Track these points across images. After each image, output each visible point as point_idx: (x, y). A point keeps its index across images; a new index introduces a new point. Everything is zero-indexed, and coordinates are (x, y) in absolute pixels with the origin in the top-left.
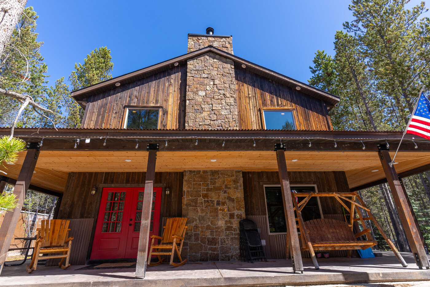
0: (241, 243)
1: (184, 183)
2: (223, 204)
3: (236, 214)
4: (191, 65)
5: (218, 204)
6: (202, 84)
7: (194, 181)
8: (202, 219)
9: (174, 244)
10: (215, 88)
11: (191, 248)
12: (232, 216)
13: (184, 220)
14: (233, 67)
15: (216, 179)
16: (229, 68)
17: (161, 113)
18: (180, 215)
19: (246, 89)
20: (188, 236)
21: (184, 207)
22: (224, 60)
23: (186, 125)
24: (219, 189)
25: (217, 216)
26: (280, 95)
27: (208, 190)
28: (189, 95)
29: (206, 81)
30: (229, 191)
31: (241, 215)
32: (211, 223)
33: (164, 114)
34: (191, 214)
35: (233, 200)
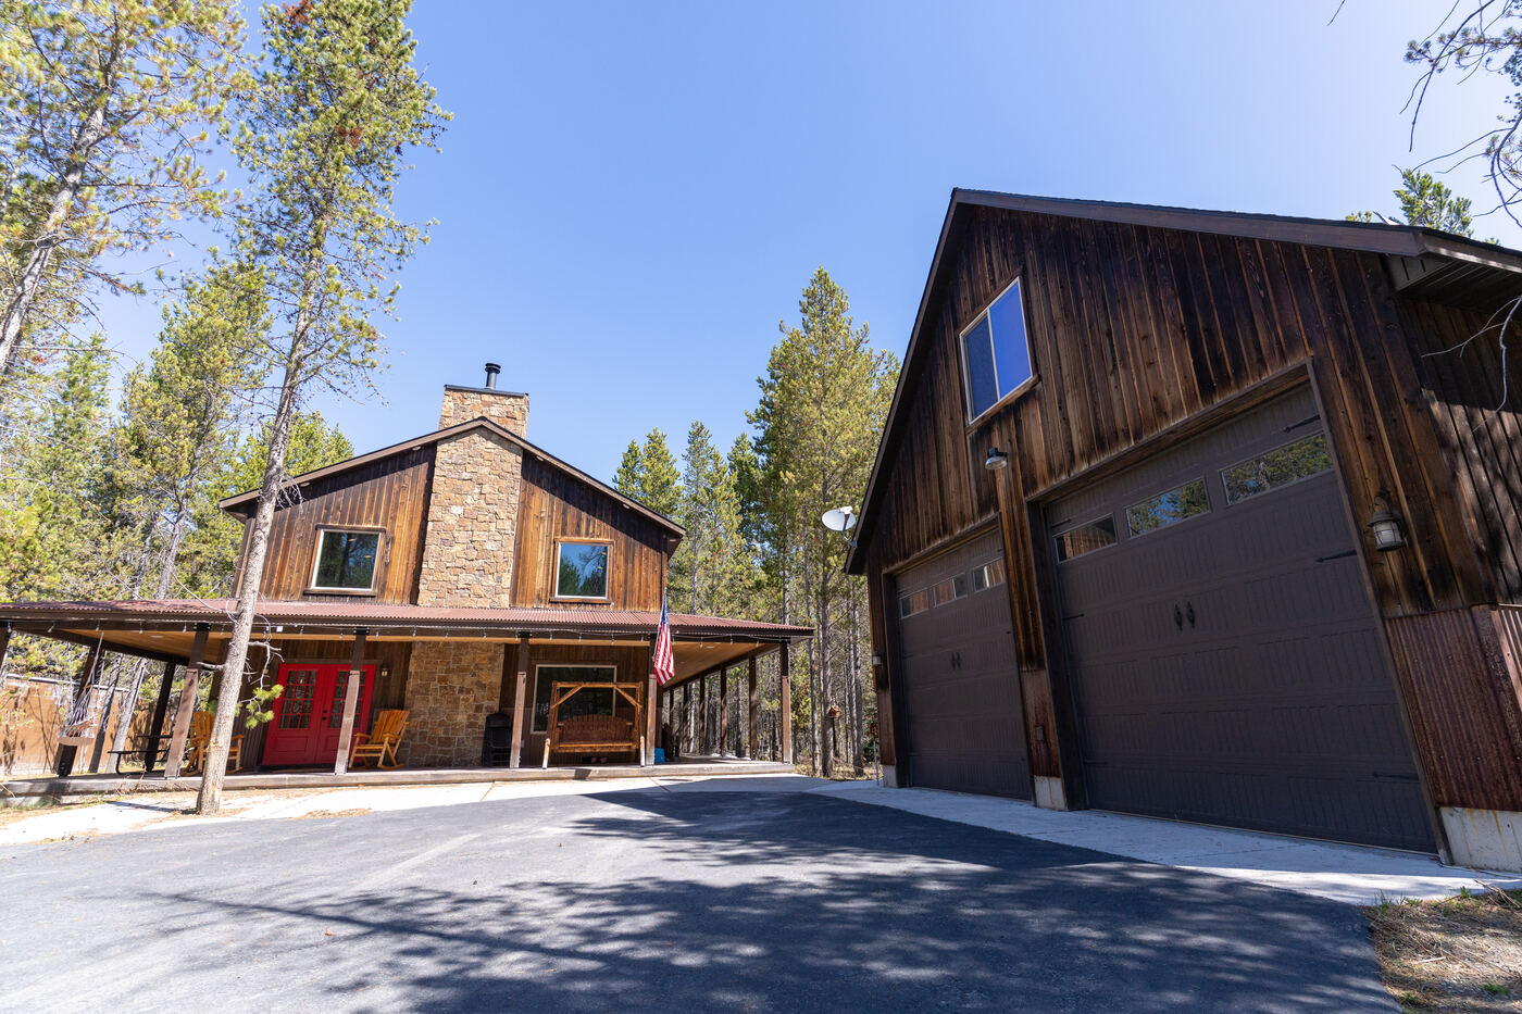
0: (485, 743)
1: (412, 660)
2: (468, 691)
3: (485, 705)
4: (444, 453)
5: (461, 691)
6: (460, 492)
7: (428, 657)
8: (434, 712)
9: (386, 744)
10: (482, 501)
11: (413, 750)
12: (479, 708)
13: (404, 714)
14: (520, 460)
15: (462, 655)
16: (513, 461)
17: (381, 542)
18: (401, 707)
20: (409, 734)
21: (408, 695)
22: (507, 445)
23: (425, 566)
24: (465, 669)
25: (457, 708)
26: (594, 512)
27: (448, 671)
28: (435, 511)
29: (466, 486)
30: (480, 673)
31: (492, 708)
32: (447, 717)
33: (387, 543)
34: (418, 706)
35: (483, 686)
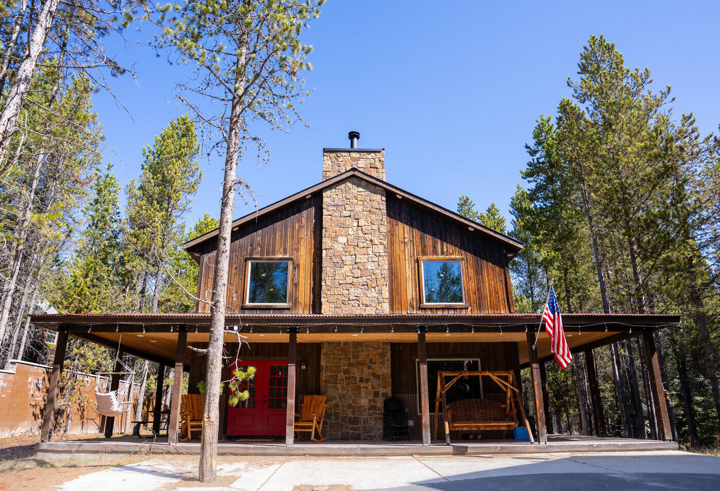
0: (385, 422)
1: (322, 357)
2: (367, 381)
3: (381, 392)
4: (328, 198)
5: (361, 380)
6: (343, 226)
7: (333, 355)
8: (342, 397)
9: (315, 421)
10: (360, 232)
11: (331, 427)
12: (376, 394)
13: (323, 398)
14: (384, 199)
15: (359, 352)
16: (379, 200)
17: (290, 268)
18: (318, 392)
19: (401, 231)
20: (328, 415)
21: (322, 384)
22: (373, 188)
23: (323, 284)
24: (362, 364)
25: (360, 394)
26: (446, 238)
27: (350, 365)
28: (326, 242)
29: (348, 221)
30: (374, 366)
31: (386, 394)
32: (353, 402)
33: (295, 269)
34: (331, 392)
35: (377, 377)
